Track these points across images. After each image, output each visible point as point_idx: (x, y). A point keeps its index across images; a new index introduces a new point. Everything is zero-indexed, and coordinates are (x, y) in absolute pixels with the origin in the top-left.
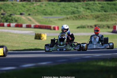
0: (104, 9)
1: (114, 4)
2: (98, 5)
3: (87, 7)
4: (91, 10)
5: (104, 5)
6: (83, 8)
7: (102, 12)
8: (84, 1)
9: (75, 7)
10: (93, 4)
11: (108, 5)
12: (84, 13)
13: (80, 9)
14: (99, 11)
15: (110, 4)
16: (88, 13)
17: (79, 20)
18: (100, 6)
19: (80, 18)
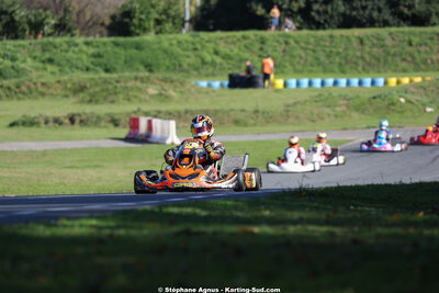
0: (104, 61)
1: (138, 47)
2: (85, 48)
3: (47, 55)
4: (59, 65)
5: (102, 50)
6: (35, 58)
7: (97, 72)
8: (36, 37)
9: (5, 56)
10: (65, 46)
11: (117, 50)
12: (34, 74)
13: (24, 61)
14: (88, 69)
15: (124, 46)
16: (49, 75)
17: (19, 99)
18: (91, 50)
19: (24, 93)
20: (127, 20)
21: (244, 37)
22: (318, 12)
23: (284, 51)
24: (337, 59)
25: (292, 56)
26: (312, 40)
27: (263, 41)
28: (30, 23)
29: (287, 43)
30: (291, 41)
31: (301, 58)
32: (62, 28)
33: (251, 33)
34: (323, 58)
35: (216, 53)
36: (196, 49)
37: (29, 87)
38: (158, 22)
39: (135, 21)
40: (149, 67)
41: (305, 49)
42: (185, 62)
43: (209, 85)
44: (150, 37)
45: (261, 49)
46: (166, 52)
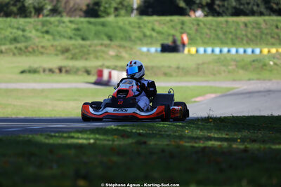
0: (81, 33)
1: (103, 25)
2: (69, 25)
3: (45, 29)
4: (53, 35)
5: (80, 26)
6: (37, 30)
7: (76, 40)
8: (38, 16)
9: (18, 29)
10: (57, 23)
11: (92, 27)
12: (37, 41)
13: (30, 32)
14: (71, 38)
15: (95, 24)
16: (46, 41)
17: (27, 56)
18: (73, 26)
19: (30, 52)
20: (96, 7)
21: (171, 21)
22: (219, 6)
23: (197, 30)
24: (230, 36)
25: (202, 33)
26: (214, 23)
27: (183, 23)
28: (35, 8)
29: (198, 25)
30: (201, 24)
31: (207, 34)
32: (55, 11)
33: (176, 18)
34: (221, 35)
35: (153, 30)
36: (140, 27)
37: (33, 49)
38: (116, 9)
39: (102, 8)
40: (110, 38)
41: (210, 29)
42: (133, 35)
43: (148, 50)
44: (111, 19)
45: (182, 28)
46: (121, 28)
